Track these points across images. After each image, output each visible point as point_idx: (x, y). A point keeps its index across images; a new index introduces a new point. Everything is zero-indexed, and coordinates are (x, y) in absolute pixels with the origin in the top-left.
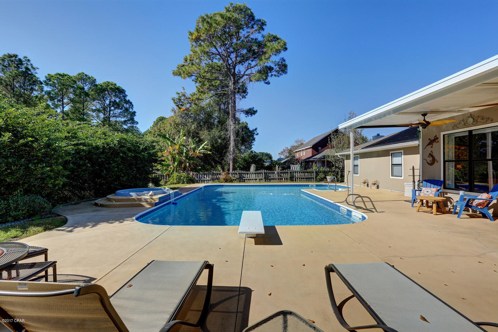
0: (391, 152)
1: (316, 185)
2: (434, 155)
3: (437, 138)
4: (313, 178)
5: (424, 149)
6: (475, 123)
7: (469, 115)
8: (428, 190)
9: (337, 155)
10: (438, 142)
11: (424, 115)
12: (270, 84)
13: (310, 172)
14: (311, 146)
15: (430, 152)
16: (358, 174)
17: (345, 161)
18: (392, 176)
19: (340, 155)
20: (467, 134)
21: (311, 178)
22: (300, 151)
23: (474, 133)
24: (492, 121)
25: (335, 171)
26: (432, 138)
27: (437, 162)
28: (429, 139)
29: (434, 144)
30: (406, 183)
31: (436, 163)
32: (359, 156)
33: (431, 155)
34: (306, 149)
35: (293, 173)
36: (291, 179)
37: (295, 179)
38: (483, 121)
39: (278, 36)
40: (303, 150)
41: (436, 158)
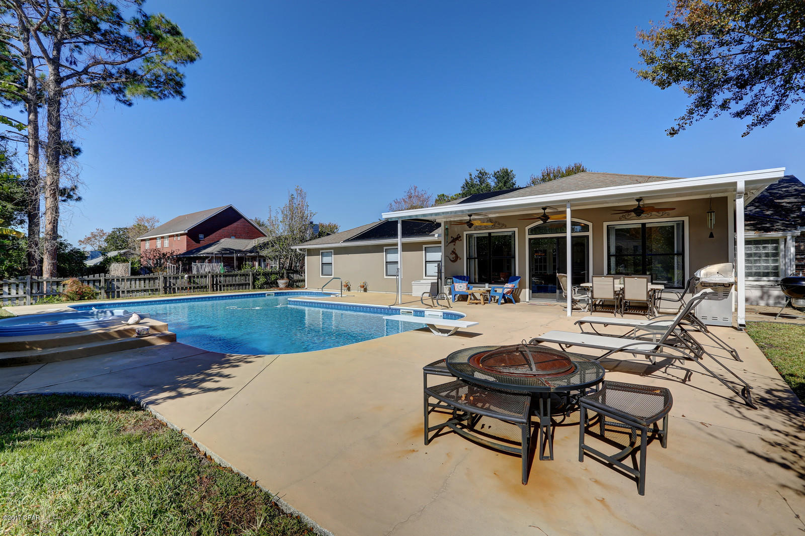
0: (385, 248)
1: (275, 293)
2: (456, 252)
3: (460, 237)
4: (249, 284)
5: (446, 246)
6: (493, 227)
7: (489, 219)
8: (461, 285)
9: (296, 249)
10: (461, 240)
11: (470, 216)
12: (132, 107)
13: (243, 275)
14: (186, 232)
15: (453, 250)
16: (332, 275)
17: (306, 257)
18: (387, 275)
19: (301, 250)
20: (487, 235)
21: (246, 284)
22: (155, 239)
23: (492, 235)
24: (506, 227)
25: (279, 273)
26: (455, 237)
27: (460, 259)
28: (452, 237)
29: (457, 242)
30: (413, 282)
31: (458, 260)
32: (333, 251)
33: (454, 252)
34: (170, 236)
35: (217, 276)
36: (213, 287)
37: (220, 286)
38: (500, 226)
39: (181, 30)
40: (163, 238)
41: (459, 256)
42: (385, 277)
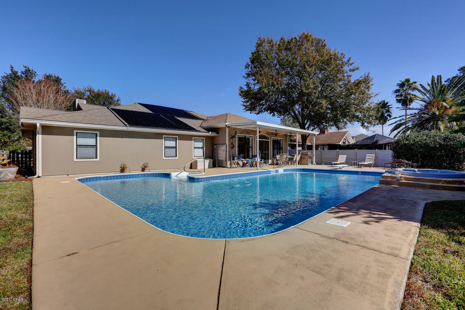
3: (235, 136)
5: (229, 140)
6: (246, 134)
15: (232, 142)
16: (95, 158)
20: (244, 137)
24: (250, 134)
29: (234, 138)
31: (234, 148)
32: (98, 133)
33: (232, 144)
41: (234, 145)
42: (164, 158)
